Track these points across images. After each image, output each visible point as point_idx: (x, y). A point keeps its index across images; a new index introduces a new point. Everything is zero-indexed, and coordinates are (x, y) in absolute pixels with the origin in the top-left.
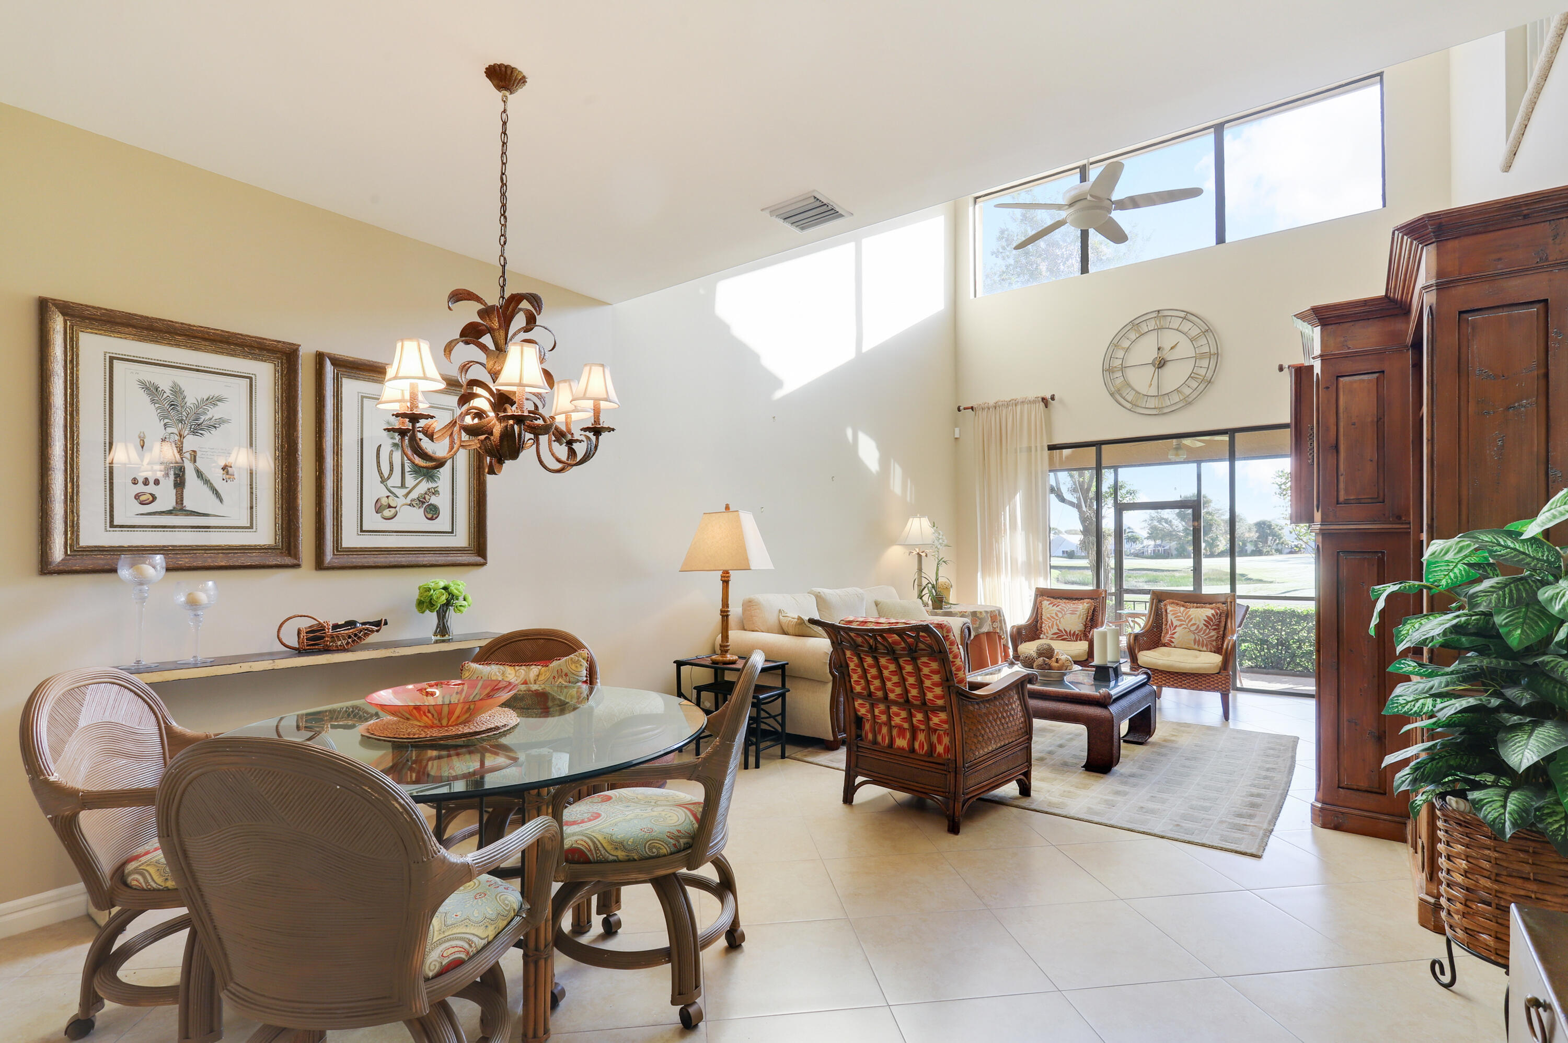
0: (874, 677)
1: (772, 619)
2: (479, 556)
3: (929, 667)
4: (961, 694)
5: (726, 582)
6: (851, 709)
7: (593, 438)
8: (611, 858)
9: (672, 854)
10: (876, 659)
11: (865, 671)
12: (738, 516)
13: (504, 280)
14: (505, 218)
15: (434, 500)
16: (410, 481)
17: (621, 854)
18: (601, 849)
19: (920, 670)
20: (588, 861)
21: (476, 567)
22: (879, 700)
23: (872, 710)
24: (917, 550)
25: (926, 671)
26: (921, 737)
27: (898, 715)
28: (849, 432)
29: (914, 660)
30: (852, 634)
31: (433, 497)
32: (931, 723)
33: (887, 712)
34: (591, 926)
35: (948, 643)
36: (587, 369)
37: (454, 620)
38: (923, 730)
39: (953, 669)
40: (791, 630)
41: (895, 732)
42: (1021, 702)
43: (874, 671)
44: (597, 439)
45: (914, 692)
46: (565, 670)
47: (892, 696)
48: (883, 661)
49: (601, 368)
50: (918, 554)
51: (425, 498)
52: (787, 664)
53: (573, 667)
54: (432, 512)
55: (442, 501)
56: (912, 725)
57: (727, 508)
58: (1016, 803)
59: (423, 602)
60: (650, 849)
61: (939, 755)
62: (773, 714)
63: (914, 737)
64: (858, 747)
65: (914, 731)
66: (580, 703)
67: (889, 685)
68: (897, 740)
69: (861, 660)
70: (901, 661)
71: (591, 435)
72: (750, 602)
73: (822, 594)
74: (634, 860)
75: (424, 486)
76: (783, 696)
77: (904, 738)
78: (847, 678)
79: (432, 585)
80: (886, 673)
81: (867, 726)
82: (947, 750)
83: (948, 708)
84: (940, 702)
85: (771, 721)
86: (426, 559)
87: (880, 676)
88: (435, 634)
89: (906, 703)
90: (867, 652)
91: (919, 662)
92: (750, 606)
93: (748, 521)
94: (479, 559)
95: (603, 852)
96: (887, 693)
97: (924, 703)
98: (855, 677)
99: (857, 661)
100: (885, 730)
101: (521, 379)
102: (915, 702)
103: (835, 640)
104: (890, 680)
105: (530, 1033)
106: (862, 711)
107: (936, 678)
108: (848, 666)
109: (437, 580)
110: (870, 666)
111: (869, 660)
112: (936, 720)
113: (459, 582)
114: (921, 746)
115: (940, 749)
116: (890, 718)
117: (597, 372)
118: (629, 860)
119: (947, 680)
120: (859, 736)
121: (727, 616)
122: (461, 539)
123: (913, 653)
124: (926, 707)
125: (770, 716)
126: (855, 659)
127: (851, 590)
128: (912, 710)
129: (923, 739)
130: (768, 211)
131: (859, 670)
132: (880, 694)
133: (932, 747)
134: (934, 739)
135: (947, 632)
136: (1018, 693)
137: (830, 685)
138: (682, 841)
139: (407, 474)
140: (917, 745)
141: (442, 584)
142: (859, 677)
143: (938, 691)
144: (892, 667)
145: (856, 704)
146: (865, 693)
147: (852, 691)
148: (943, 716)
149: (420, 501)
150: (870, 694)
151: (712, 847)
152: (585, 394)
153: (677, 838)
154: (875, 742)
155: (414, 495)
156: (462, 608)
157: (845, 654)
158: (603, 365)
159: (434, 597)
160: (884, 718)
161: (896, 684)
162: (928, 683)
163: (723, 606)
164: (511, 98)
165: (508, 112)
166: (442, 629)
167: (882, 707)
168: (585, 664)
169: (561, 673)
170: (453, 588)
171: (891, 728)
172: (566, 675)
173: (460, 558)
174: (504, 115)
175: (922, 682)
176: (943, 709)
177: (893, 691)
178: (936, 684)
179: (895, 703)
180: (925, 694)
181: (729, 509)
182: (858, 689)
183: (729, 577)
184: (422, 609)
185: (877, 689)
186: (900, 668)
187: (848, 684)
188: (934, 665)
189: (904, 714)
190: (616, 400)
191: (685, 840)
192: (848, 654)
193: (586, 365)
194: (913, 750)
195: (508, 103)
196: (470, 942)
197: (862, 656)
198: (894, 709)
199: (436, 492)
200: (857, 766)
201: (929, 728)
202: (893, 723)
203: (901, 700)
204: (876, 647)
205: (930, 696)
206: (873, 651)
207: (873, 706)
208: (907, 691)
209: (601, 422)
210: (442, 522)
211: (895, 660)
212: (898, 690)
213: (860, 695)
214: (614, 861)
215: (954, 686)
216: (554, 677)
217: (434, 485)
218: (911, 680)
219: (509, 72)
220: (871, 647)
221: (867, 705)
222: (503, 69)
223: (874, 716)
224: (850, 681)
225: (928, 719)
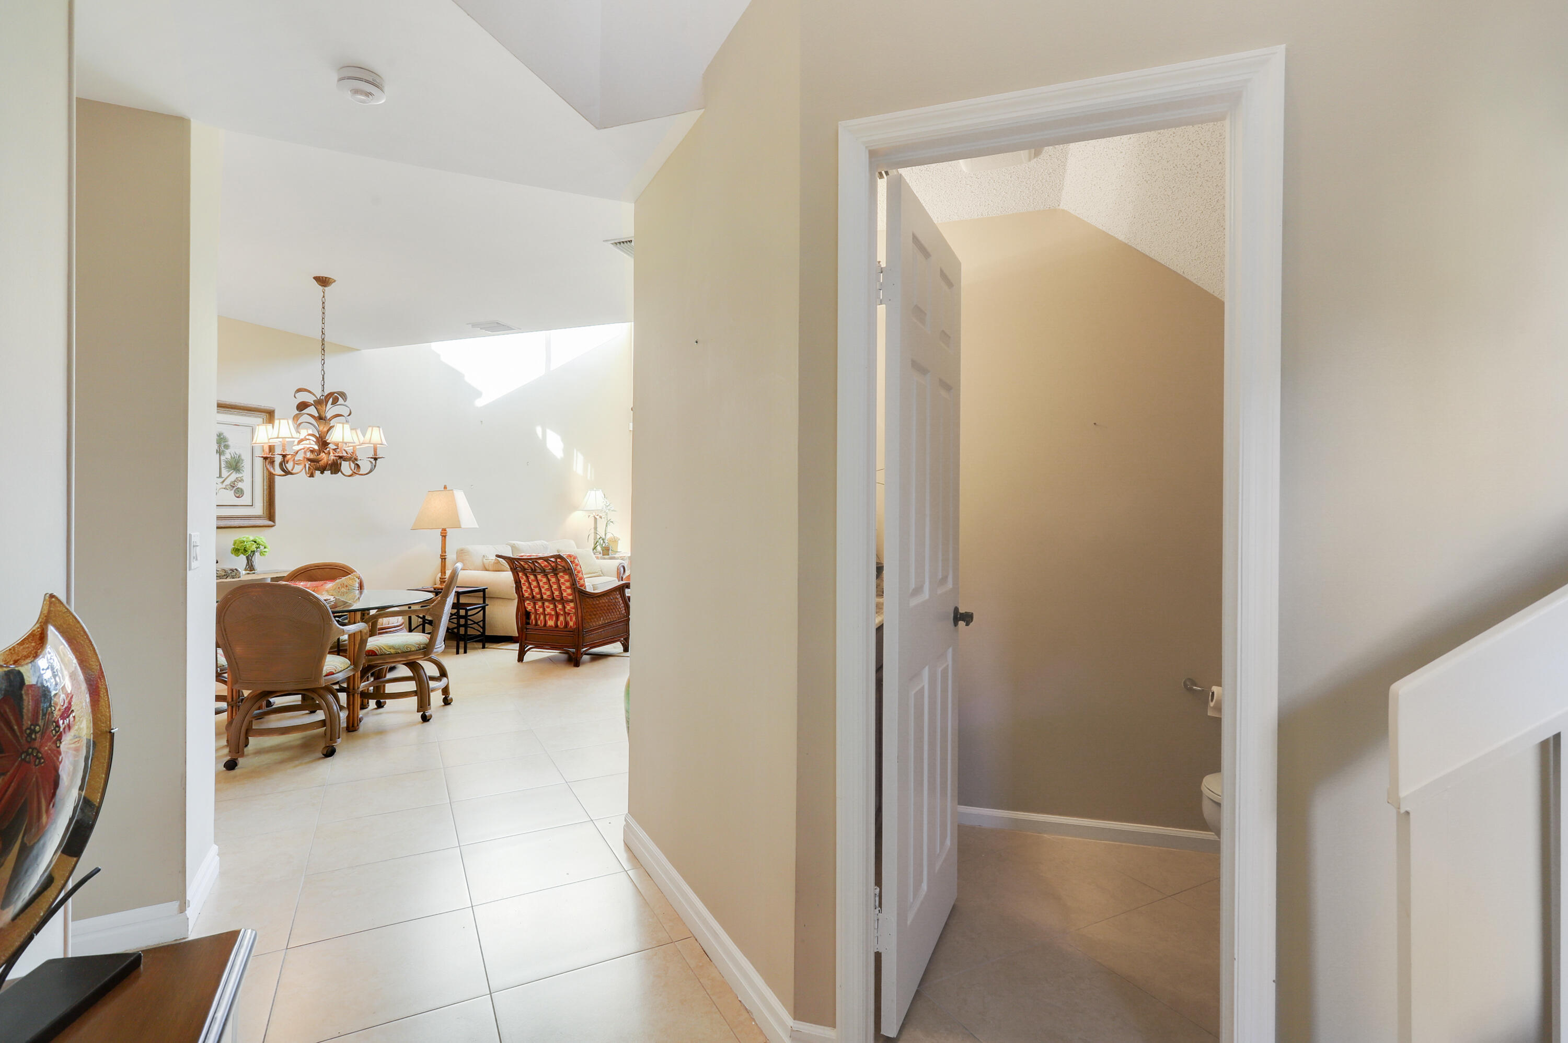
0: (535, 587)
1: (479, 562)
2: (270, 520)
3: (564, 578)
4: (581, 592)
5: (444, 536)
6: (523, 606)
7: (374, 462)
8: (388, 653)
9: (417, 650)
10: (536, 576)
11: (530, 584)
12: (453, 492)
13: (324, 382)
14: (324, 351)
15: (240, 485)
16: (225, 473)
17: (392, 651)
18: (383, 649)
19: (559, 580)
20: (376, 655)
21: (268, 528)
22: (539, 600)
23: (534, 607)
24: (594, 514)
25: (562, 580)
26: (561, 618)
27: (548, 607)
28: (539, 430)
29: (556, 575)
30: (522, 563)
31: (240, 483)
32: (566, 609)
33: (543, 606)
34: (369, 706)
35: (574, 565)
36: (370, 429)
37: (257, 560)
38: (562, 615)
39: (577, 579)
40: (491, 568)
41: (547, 617)
42: (622, 598)
43: (535, 584)
44: (376, 462)
45: (557, 593)
46: (346, 584)
47: (545, 597)
48: (539, 577)
49: (378, 429)
50: (594, 517)
51: (234, 484)
52: (487, 588)
53: (351, 582)
54: (239, 493)
55: (245, 486)
56: (556, 612)
57: (445, 487)
58: (622, 655)
59: (239, 550)
60: (407, 649)
61: (571, 627)
62: (476, 621)
63: (557, 619)
64: (527, 629)
65: (557, 615)
66: (354, 602)
67: (543, 590)
68: (549, 622)
69: (527, 577)
70: (549, 576)
71: (372, 460)
72: (462, 550)
73: (517, 545)
74: (399, 653)
75: (234, 476)
76: (484, 608)
77: (552, 620)
78: (520, 589)
79: (245, 539)
80: (541, 584)
81: (533, 617)
82: (575, 623)
83: (575, 601)
84: (570, 597)
85: (475, 626)
86: (235, 523)
87: (539, 586)
88: (246, 570)
89: (553, 600)
90: (530, 572)
91: (558, 576)
92: (462, 553)
93: (460, 498)
94: (271, 523)
95: (384, 650)
96: (542, 596)
97: (562, 599)
98: (524, 588)
99: (525, 579)
100: (542, 617)
101: (343, 439)
102: (557, 599)
103: (512, 567)
104: (543, 587)
105: (351, 725)
106: (529, 608)
107: (568, 584)
108: (520, 582)
109: (247, 536)
110: (532, 581)
111: (532, 577)
112: (568, 608)
113: (262, 537)
114: (561, 623)
115: (571, 624)
116: (544, 610)
117: (376, 430)
118: (396, 653)
119: (573, 585)
120: (528, 624)
121: (445, 559)
122: (259, 509)
123: (555, 571)
124: (563, 601)
125: (475, 623)
126: (524, 577)
127: (538, 542)
128: (556, 604)
129: (562, 619)
130: (470, 325)
131: (527, 583)
132: (538, 596)
133: (567, 623)
134: (568, 618)
135: (574, 559)
136: (620, 594)
137: (516, 601)
138: (422, 646)
139: (223, 469)
140: (559, 624)
141: (251, 538)
142: (527, 588)
143: (569, 591)
144: (545, 580)
145: (526, 604)
146: (531, 597)
147: (523, 597)
148: (572, 605)
149: (231, 486)
150: (533, 597)
151: (436, 648)
152: (370, 441)
153: (420, 645)
154: (536, 624)
155: (228, 482)
156: (265, 553)
157: (518, 575)
158: (379, 427)
159: (247, 546)
160: (541, 610)
161: (547, 590)
162: (563, 587)
163: (442, 553)
164: (326, 288)
165: (325, 297)
166: (250, 567)
167: (540, 603)
168: (358, 581)
169: (343, 585)
170: (258, 540)
171: (545, 616)
172: (347, 586)
173: (258, 522)
174: (323, 299)
175: (560, 587)
176: (571, 601)
177: (545, 594)
178: (567, 588)
179: (547, 600)
180: (562, 594)
181: (446, 488)
182: (526, 595)
183: (446, 533)
184: (237, 554)
185: (537, 594)
186: (549, 580)
187: (521, 593)
188: (567, 577)
189: (552, 606)
190: (386, 444)
191: (424, 646)
192: (520, 574)
193: (370, 426)
194: (557, 626)
195: (326, 293)
196: (336, 667)
197: (528, 575)
198: (547, 604)
199: (241, 480)
200: (526, 640)
201: (565, 613)
202: (546, 613)
203: (550, 599)
204: (535, 569)
205: (565, 594)
206: (534, 571)
207: (535, 604)
208: (553, 593)
209: (378, 454)
210: (246, 499)
211: (546, 576)
212: (548, 593)
213: (527, 598)
214: (389, 654)
215: (577, 587)
216: (339, 588)
217: (241, 475)
218: (555, 587)
219: (327, 280)
220: (532, 570)
221: (532, 604)
222: (324, 279)
223: (536, 610)
224: (522, 591)
225: (564, 607)
